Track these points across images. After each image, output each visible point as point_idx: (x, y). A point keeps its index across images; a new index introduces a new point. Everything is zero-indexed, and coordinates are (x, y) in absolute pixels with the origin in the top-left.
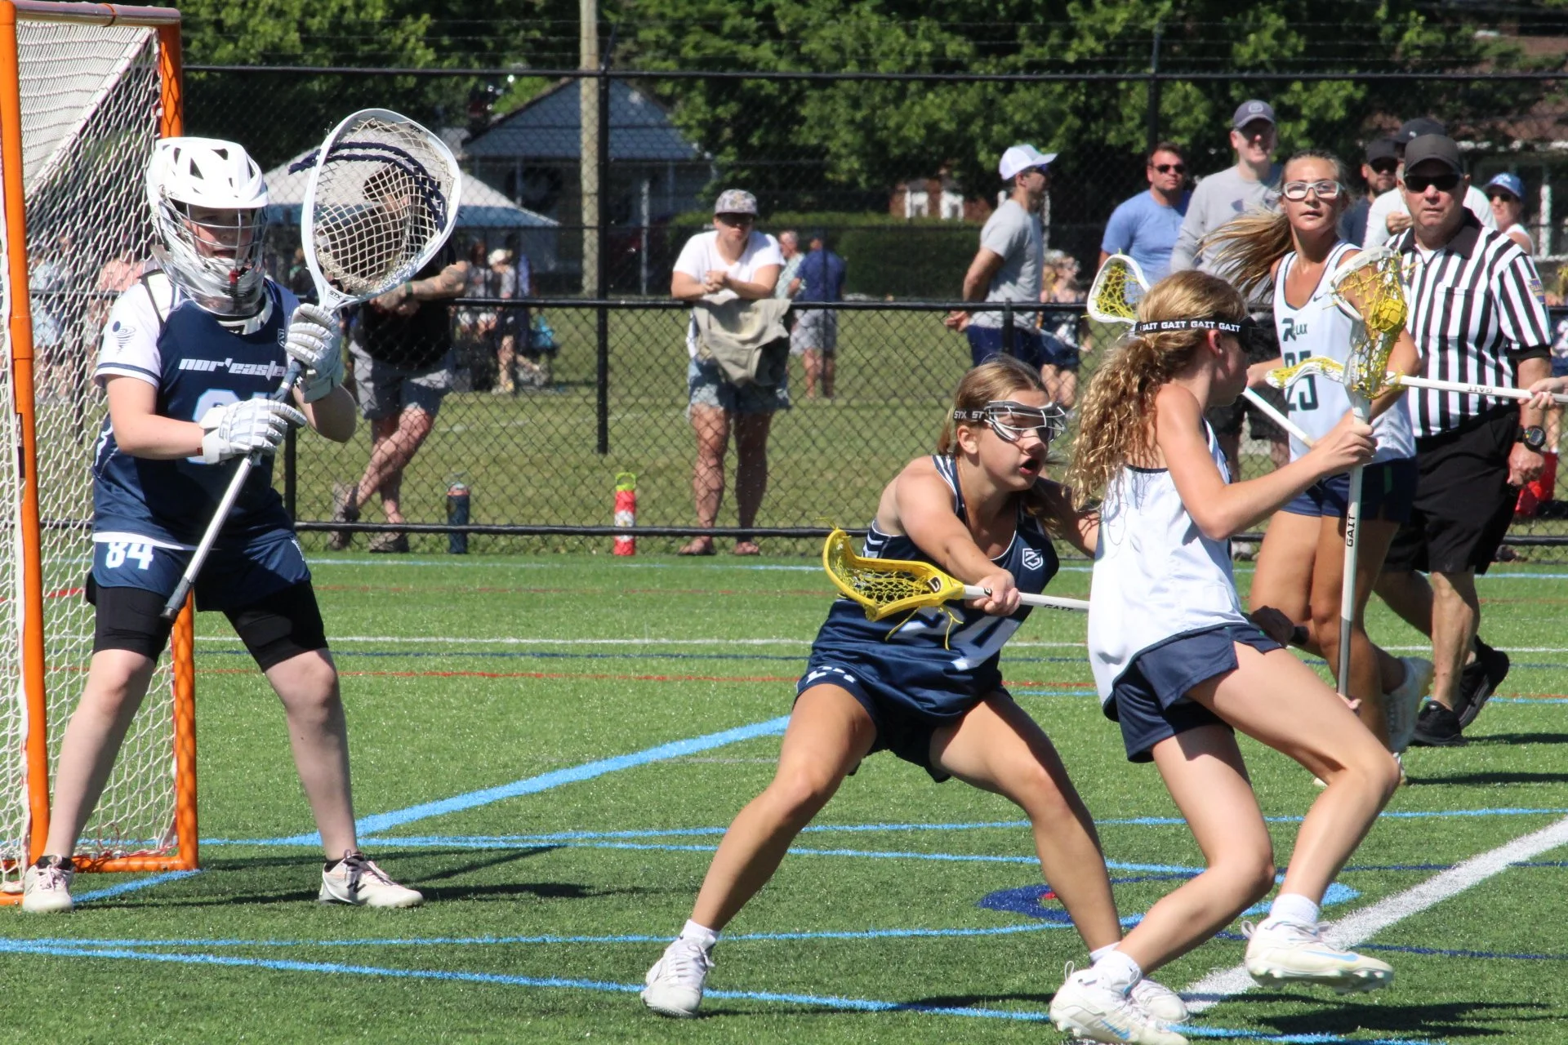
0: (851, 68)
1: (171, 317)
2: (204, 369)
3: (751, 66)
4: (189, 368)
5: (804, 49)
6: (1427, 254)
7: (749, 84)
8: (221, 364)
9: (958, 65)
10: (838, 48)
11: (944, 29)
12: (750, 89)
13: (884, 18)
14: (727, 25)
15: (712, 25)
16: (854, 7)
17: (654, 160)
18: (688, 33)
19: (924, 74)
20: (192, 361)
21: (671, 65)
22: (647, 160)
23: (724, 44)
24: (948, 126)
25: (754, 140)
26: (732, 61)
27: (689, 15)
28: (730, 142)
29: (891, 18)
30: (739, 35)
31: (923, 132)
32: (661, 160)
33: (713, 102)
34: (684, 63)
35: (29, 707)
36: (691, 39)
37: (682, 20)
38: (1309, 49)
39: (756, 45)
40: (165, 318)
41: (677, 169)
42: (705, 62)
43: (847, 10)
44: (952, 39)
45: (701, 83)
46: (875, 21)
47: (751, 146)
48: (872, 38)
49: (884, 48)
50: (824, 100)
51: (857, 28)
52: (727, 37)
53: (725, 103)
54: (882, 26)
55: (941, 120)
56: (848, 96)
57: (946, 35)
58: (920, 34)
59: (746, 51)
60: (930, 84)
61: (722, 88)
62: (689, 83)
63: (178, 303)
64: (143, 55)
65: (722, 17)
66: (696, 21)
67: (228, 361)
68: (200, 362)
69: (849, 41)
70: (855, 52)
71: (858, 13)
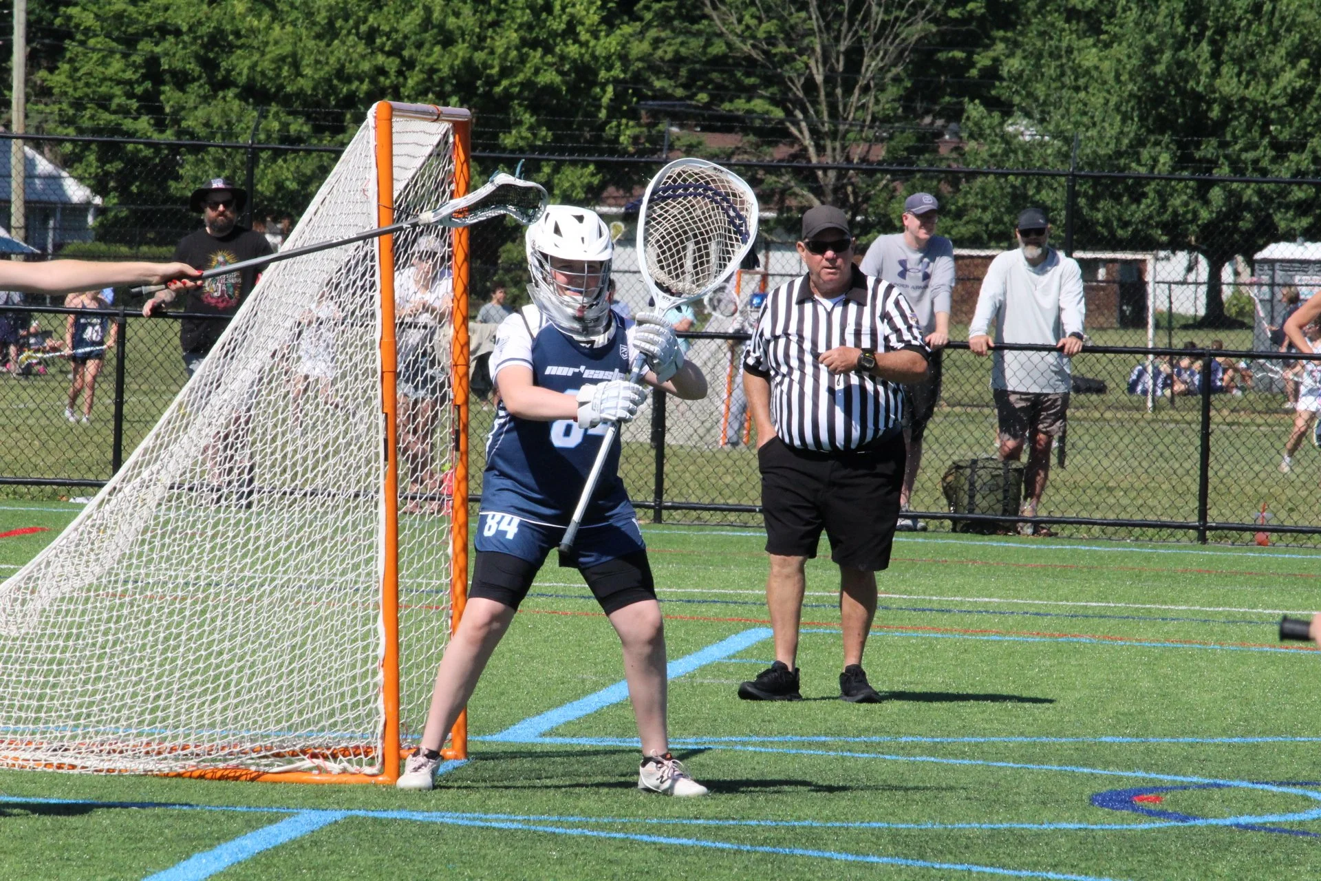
0: (218, 140)
1: (540, 334)
2: (564, 374)
3: (131, 134)
4: (553, 373)
5: (184, 124)
6: (828, 304)
7: (130, 147)
8: (577, 370)
9: (299, 139)
10: (207, 124)
11: (289, 113)
12: (132, 152)
13: (243, 103)
14: (114, 105)
15: (103, 103)
16: (221, 94)
17: (45, 202)
18: (85, 109)
19: (273, 145)
20: (555, 368)
21: (71, 132)
22: (40, 202)
23: (113, 117)
24: (292, 186)
25: (134, 189)
26: (117, 130)
27: (87, 95)
28: (115, 189)
29: (248, 103)
30: (124, 111)
31: (273, 188)
32: (51, 203)
33: (102, 160)
34: (80, 131)
35: (387, 636)
36: (88, 113)
37: (80, 98)
38: (556, 138)
39: (136, 119)
40: (535, 335)
41: (63, 209)
42: (97, 131)
43: (215, 97)
44: (295, 120)
45: (93, 146)
46: (236, 105)
47: (131, 193)
48: (234, 118)
49: (243, 125)
50: (197, 163)
51: (223, 111)
52: (115, 112)
53: (111, 162)
54: (243, 110)
55: (287, 179)
56: (214, 159)
57: (291, 118)
58: (271, 116)
59: (128, 124)
60: (277, 153)
61: (109, 151)
62: (87, 145)
63: (544, 325)
64: (442, 145)
65: (111, 97)
66: (92, 100)
67: (582, 368)
68: (561, 368)
69: (217, 120)
70: (220, 127)
71: (224, 98)
